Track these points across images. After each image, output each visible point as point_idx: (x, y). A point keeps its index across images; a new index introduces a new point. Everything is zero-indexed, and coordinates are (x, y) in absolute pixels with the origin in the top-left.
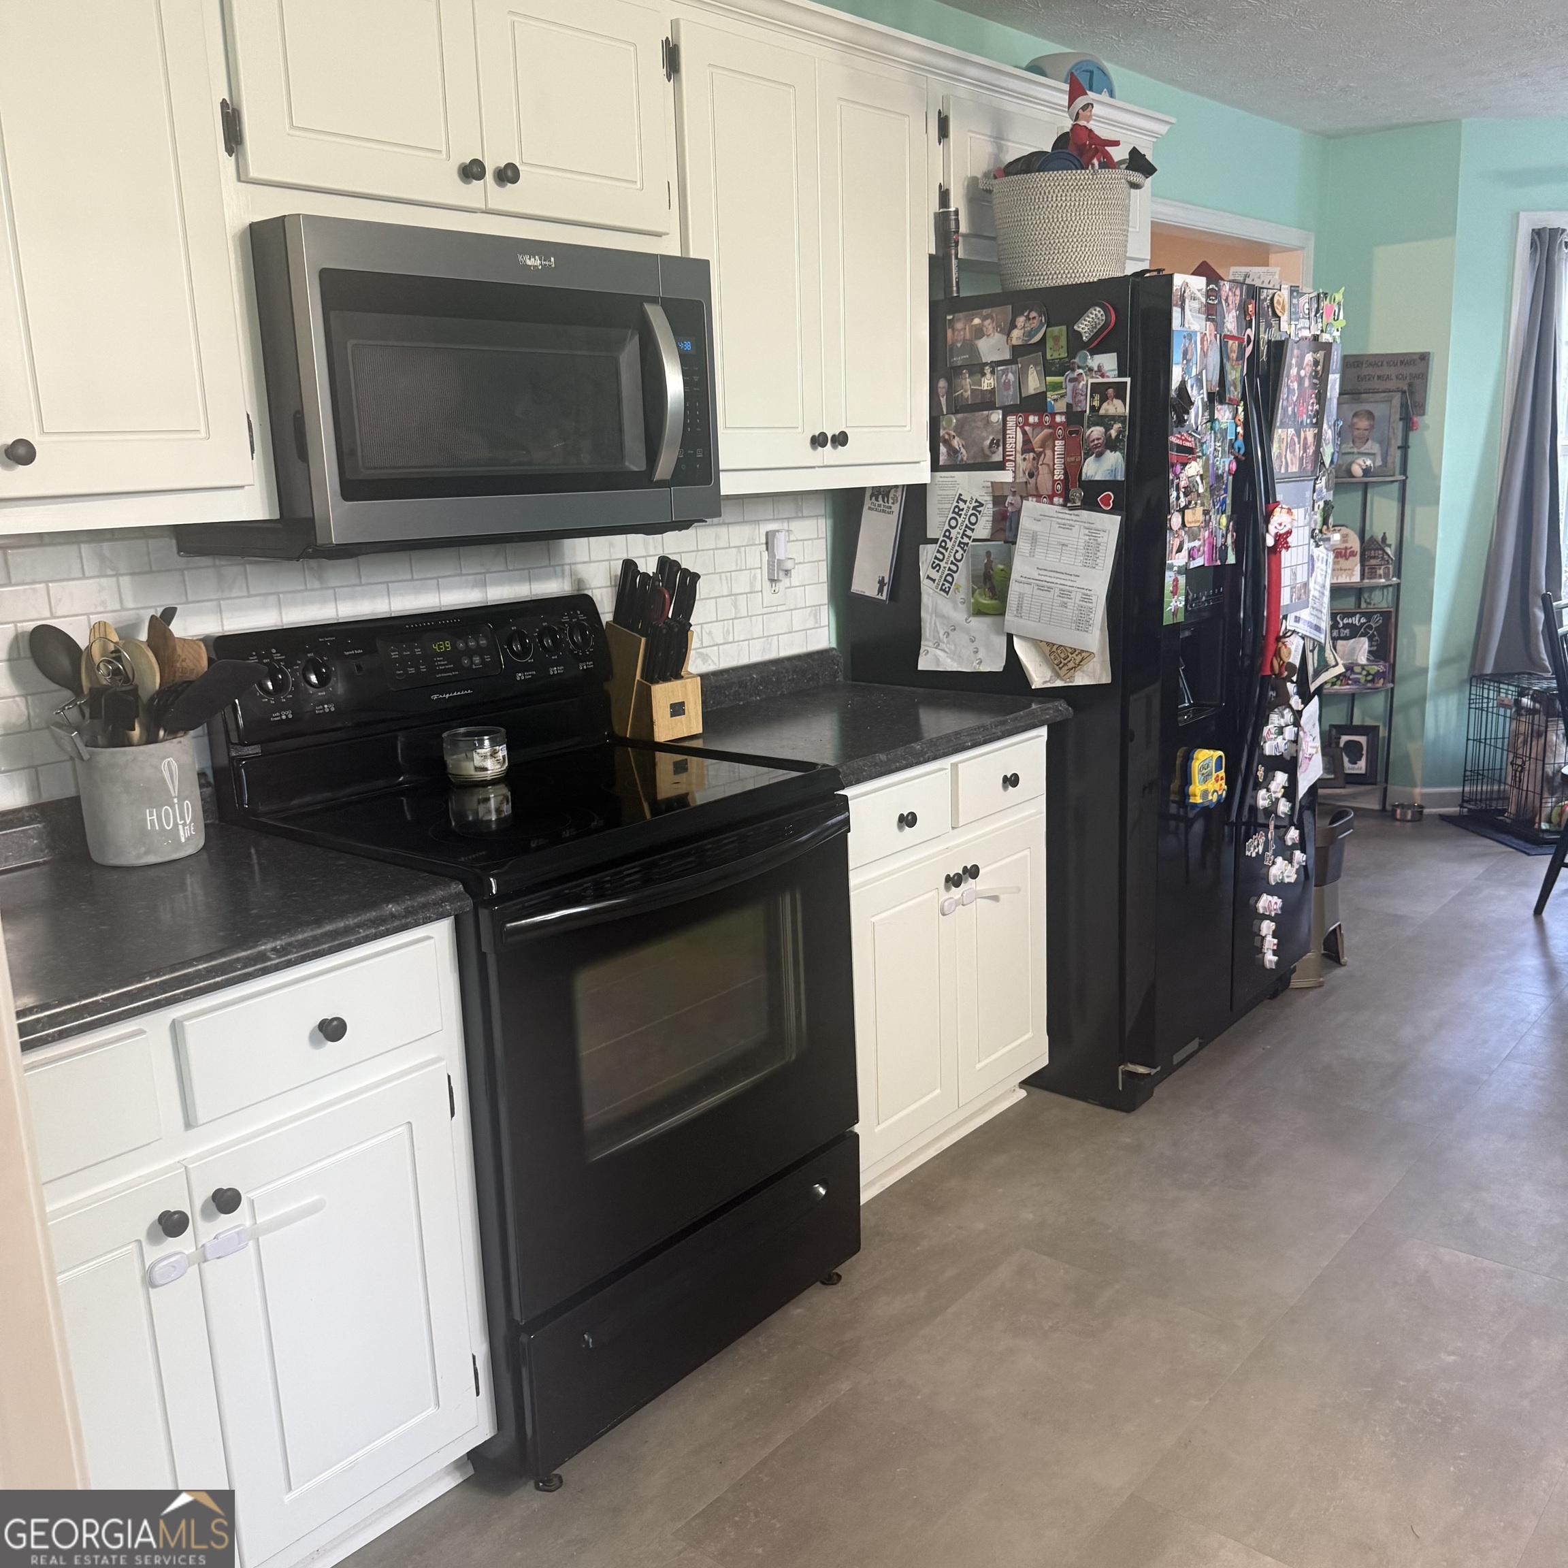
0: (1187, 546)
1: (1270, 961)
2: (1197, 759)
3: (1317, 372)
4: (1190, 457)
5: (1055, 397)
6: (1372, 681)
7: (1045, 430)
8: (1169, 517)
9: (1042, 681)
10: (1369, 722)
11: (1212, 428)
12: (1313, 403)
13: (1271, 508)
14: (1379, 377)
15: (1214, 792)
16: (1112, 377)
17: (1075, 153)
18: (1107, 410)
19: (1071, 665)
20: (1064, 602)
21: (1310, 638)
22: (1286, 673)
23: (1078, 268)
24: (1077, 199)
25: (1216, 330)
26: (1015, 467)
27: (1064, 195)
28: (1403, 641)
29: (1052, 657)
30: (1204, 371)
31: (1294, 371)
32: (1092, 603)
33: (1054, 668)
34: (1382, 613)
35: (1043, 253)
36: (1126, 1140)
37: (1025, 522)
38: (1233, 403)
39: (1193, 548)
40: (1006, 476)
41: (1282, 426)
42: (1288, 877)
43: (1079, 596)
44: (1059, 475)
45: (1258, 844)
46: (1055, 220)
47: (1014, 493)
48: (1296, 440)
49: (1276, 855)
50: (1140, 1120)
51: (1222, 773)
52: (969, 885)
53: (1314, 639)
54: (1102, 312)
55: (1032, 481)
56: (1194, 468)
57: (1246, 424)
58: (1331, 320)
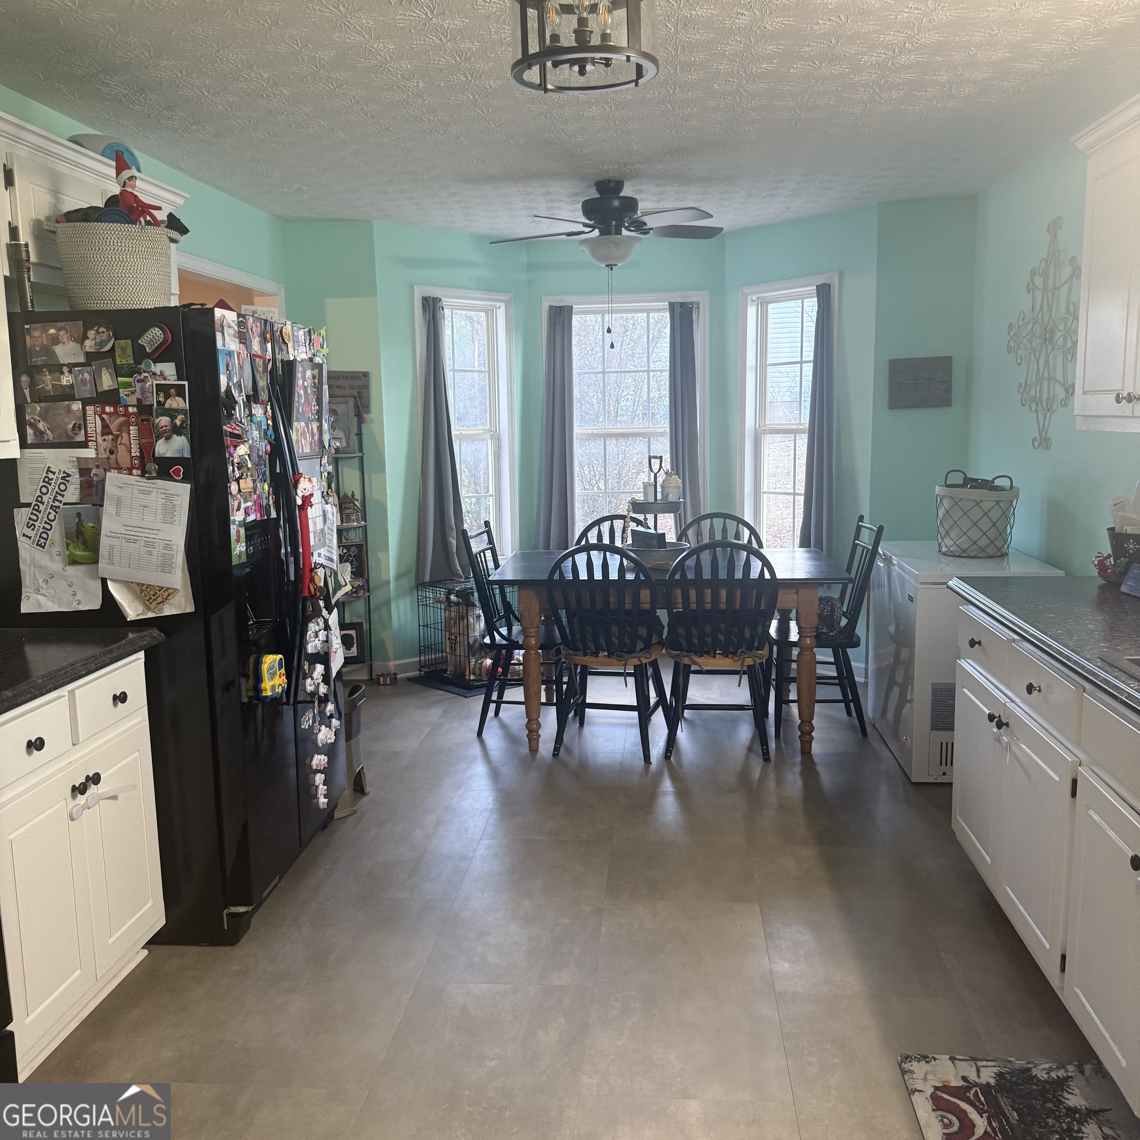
0: (243, 506)
1: (323, 803)
2: (265, 663)
3: (315, 383)
4: (239, 441)
5: (127, 393)
6: (356, 592)
7: (121, 418)
8: (229, 485)
9: (136, 614)
10: (356, 620)
11: (251, 421)
12: (314, 405)
13: (298, 478)
14: (338, 387)
15: (279, 686)
16: (173, 380)
17: (126, 212)
18: (170, 405)
19: (159, 600)
20: (149, 551)
21: (329, 567)
22: (319, 594)
23: (135, 297)
24: (130, 246)
25: (247, 351)
26: (96, 445)
27: (119, 241)
28: (372, 563)
29: (143, 595)
30: (242, 380)
31: (300, 382)
32: (173, 551)
33: (145, 603)
34: (357, 546)
35: (105, 284)
36: (236, 968)
37: (109, 489)
38: (263, 403)
39: (248, 507)
40: (89, 453)
41: (298, 420)
42: (329, 739)
43: (162, 545)
44: (135, 452)
45: (309, 719)
46: (114, 260)
47: (98, 467)
48: (306, 430)
49: (320, 724)
50: (245, 949)
51: (283, 671)
52: (93, 789)
53: (331, 568)
54: (161, 332)
55: (113, 457)
56: (242, 450)
57: (274, 419)
58: (319, 348)
